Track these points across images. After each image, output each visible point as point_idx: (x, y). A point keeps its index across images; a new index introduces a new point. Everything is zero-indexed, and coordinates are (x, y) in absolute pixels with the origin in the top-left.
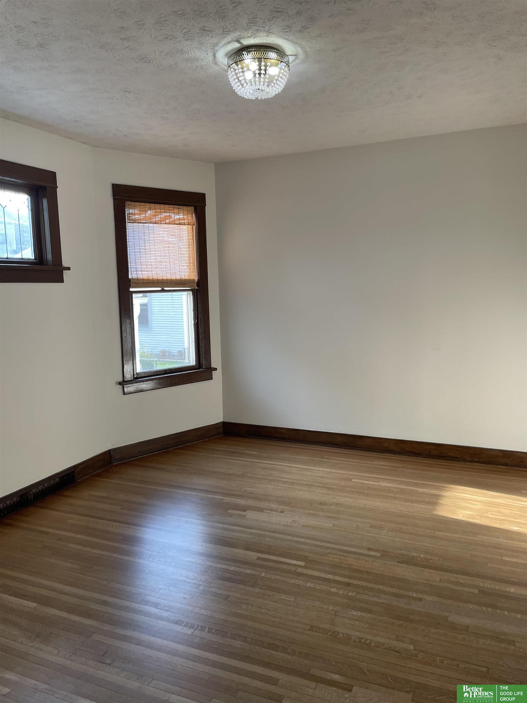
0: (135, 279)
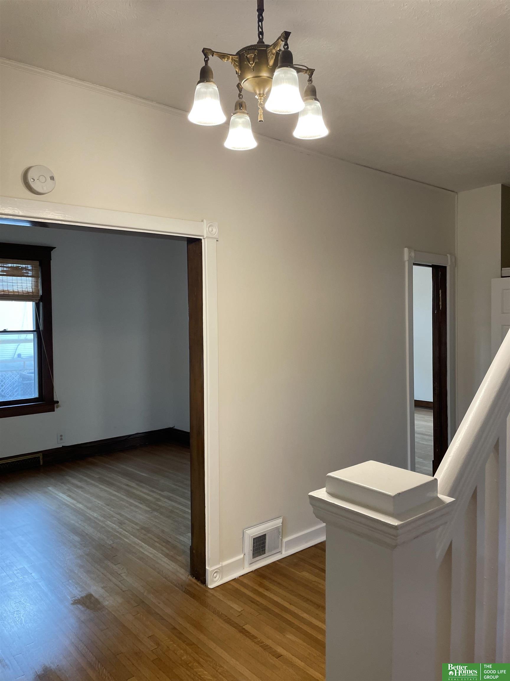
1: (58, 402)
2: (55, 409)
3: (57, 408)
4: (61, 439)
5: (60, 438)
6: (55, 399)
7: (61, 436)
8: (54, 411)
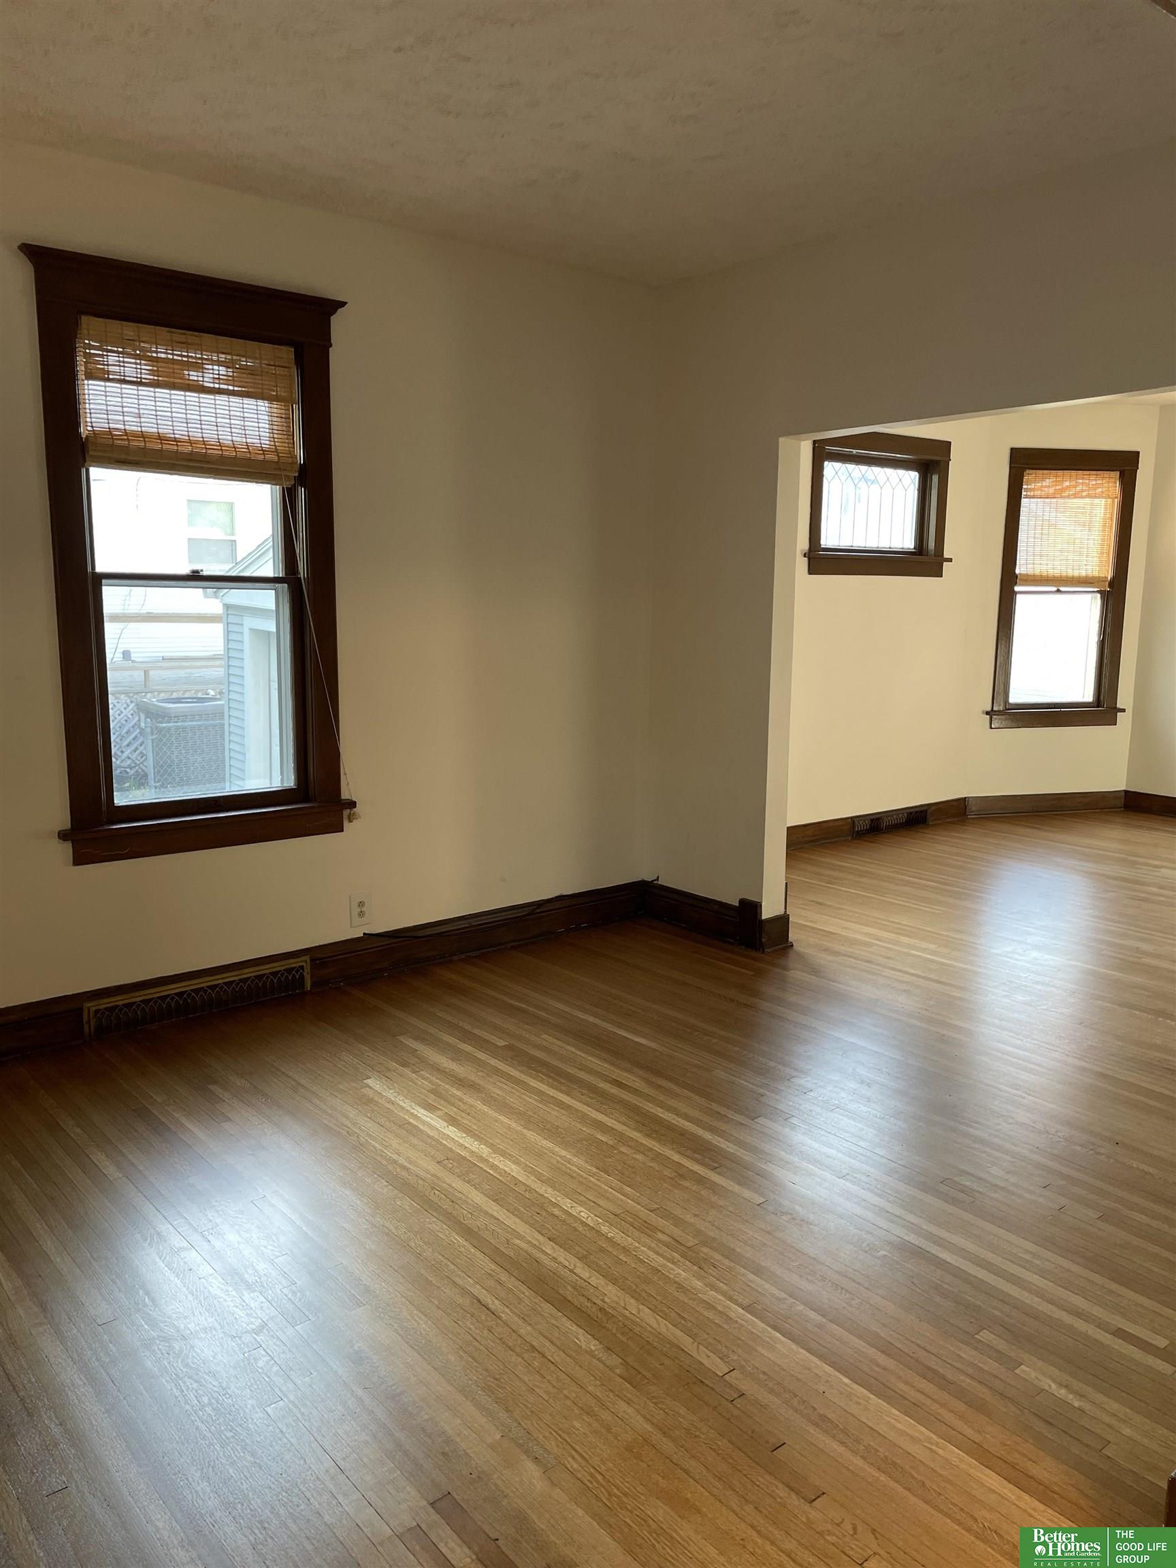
0: (1024, 575)
1: (352, 804)
2: (346, 823)
3: (350, 821)
4: (361, 914)
5: (356, 910)
6: (345, 795)
7: (361, 904)
8: (342, 831)
